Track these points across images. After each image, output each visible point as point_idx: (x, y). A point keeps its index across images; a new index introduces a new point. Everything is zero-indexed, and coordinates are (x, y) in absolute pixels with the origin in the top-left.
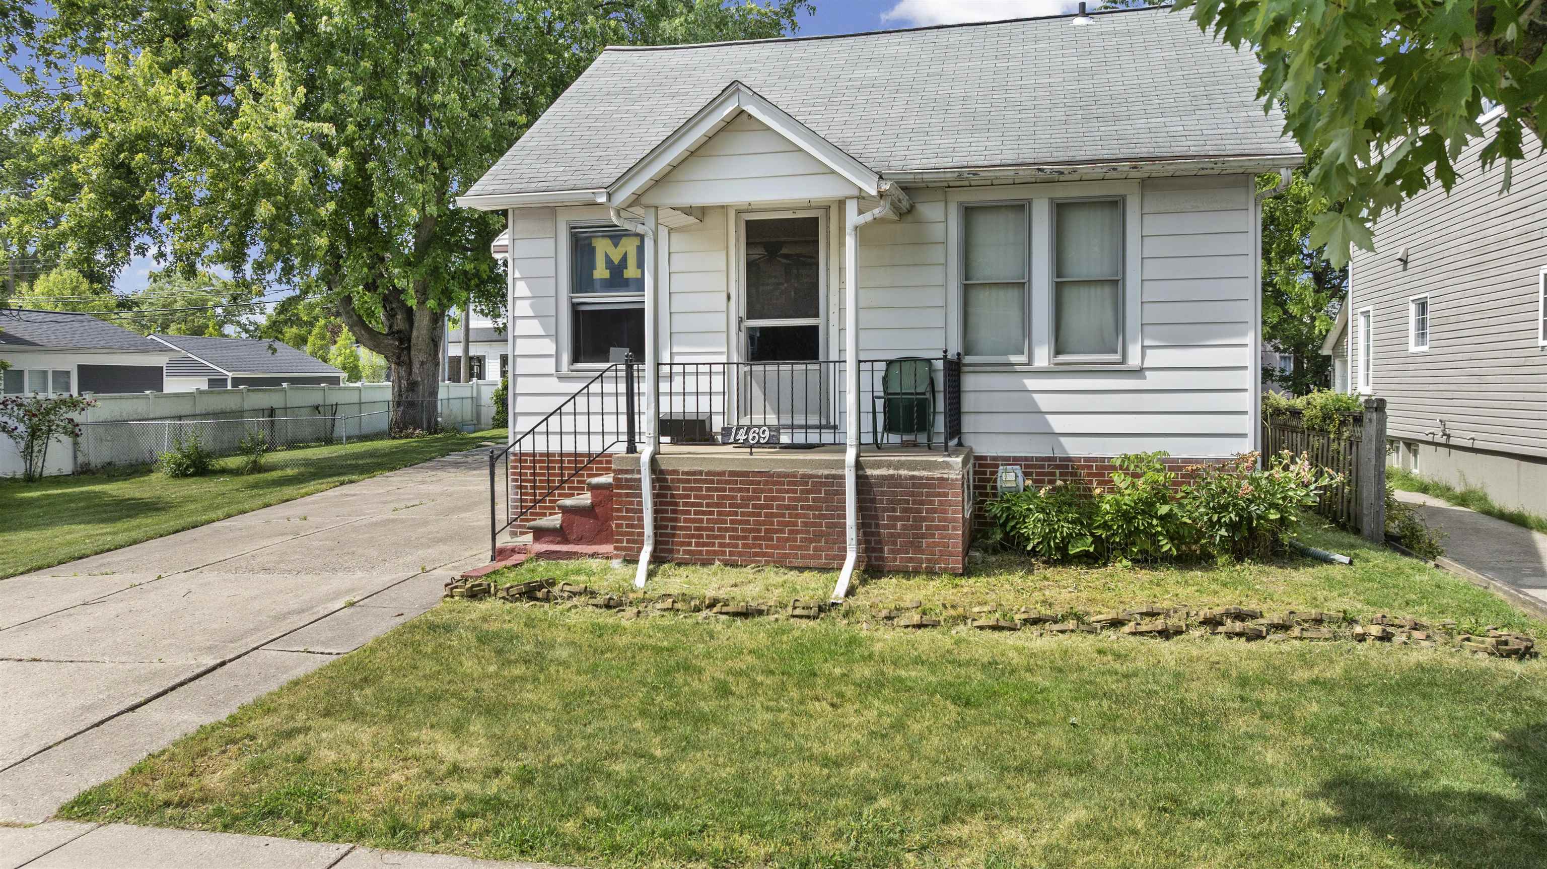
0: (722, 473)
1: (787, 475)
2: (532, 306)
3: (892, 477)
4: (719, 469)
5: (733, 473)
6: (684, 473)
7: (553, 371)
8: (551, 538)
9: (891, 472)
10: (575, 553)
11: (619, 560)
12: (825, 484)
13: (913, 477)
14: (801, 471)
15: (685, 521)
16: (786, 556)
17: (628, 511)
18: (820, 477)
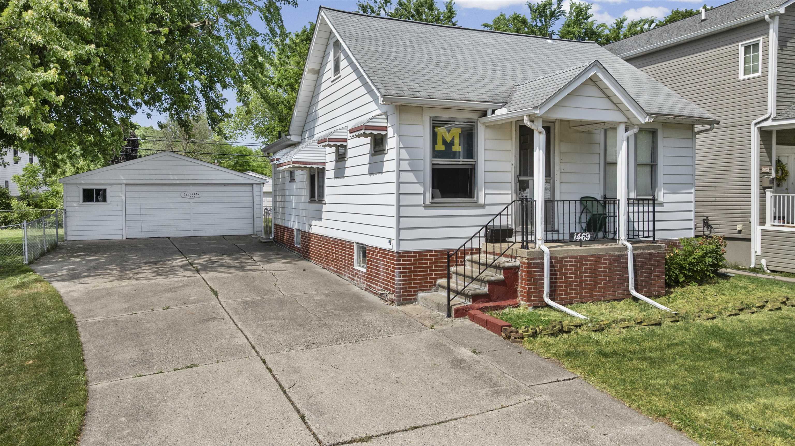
0: (576, 257)
1: (602, 256)
2: (409, 164)
3: (642, 253)
4: (575, 254)
5: (581, 256)
6: (560, 258)
7: (422, 203)
8: (483, 299)
9: (642, 251)
10: (498, 306)
11: (531, 307)
12: (618, 259)
13: (649, 253)
14: (609, 253)
15: (561, 282)
16: (602, 296)
17: (534, 280)
18: (616, 256)
